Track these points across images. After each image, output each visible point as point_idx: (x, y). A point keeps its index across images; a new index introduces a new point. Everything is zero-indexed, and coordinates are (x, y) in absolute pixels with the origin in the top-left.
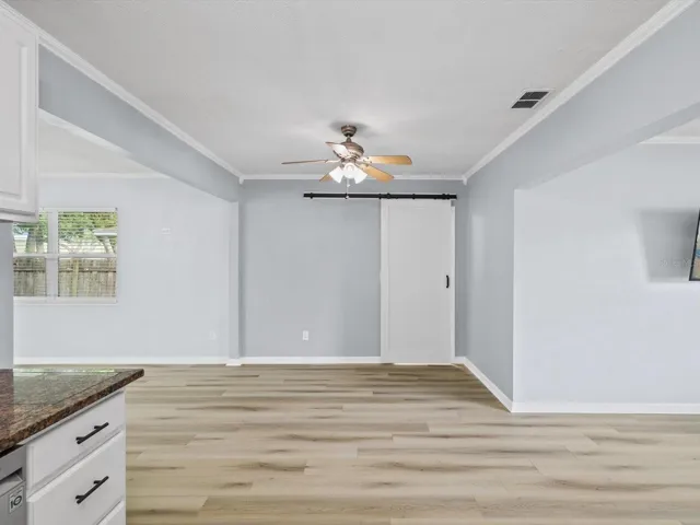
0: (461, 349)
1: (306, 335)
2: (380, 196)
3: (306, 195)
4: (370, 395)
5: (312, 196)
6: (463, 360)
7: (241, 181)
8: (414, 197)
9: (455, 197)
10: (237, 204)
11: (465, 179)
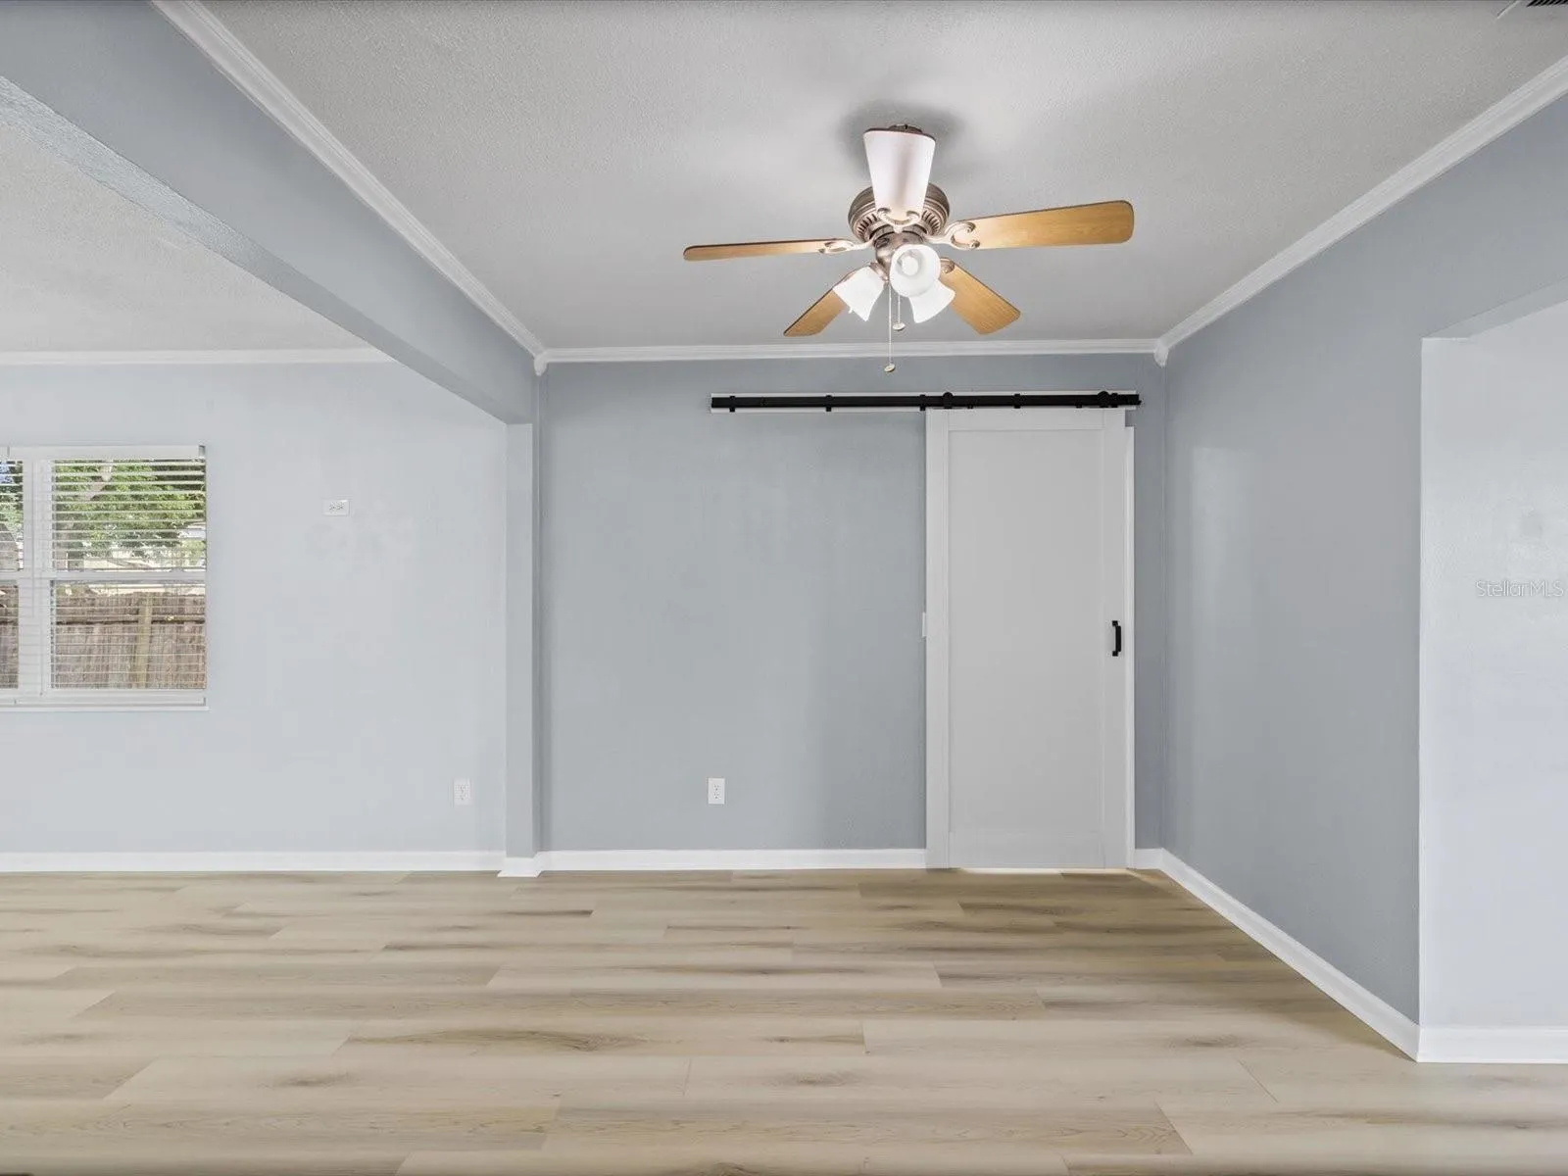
0: (1153, 827)
1: (716, 791)
2: (924, 402)
3: (717, 403)
4: (932, 984)
5: (732, 403)
6: (1159, 860)
7: (539, 367)
8: (1017, 402)
9: (1133, 400)
10: (526, 432)
11: (1160, 349)
